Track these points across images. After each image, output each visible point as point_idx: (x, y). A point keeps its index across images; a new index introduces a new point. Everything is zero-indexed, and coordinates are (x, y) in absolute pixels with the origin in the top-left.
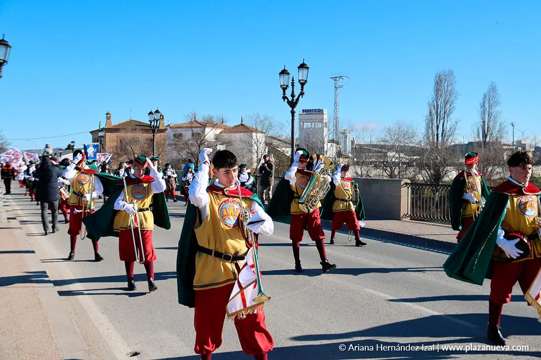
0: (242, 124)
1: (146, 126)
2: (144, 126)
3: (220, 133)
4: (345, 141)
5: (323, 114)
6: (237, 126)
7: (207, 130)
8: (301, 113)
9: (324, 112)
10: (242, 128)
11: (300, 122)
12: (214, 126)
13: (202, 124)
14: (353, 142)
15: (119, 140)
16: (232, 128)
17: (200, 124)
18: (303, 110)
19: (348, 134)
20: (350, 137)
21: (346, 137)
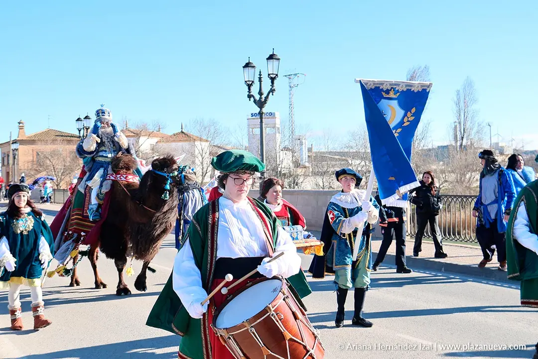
0: (182, 132)
1: (69, 136)
2: (65, 136)
3: (157, 143)
4: (301, 149)
5: (275, 118)
6: (177, 134)
7: (142, 140)
8: (250, 117)
9: (276, 116)
10: (183, 135)
11: (249, 128)
12: (150, 135)
13: (135, 132)
14: (310, 150)
15: (35, 154)
16: (171, 136)
17: (132, 132)
18: (252, 114)
19: (304, 141)
20: (307, 144)
21: (301, 144)
